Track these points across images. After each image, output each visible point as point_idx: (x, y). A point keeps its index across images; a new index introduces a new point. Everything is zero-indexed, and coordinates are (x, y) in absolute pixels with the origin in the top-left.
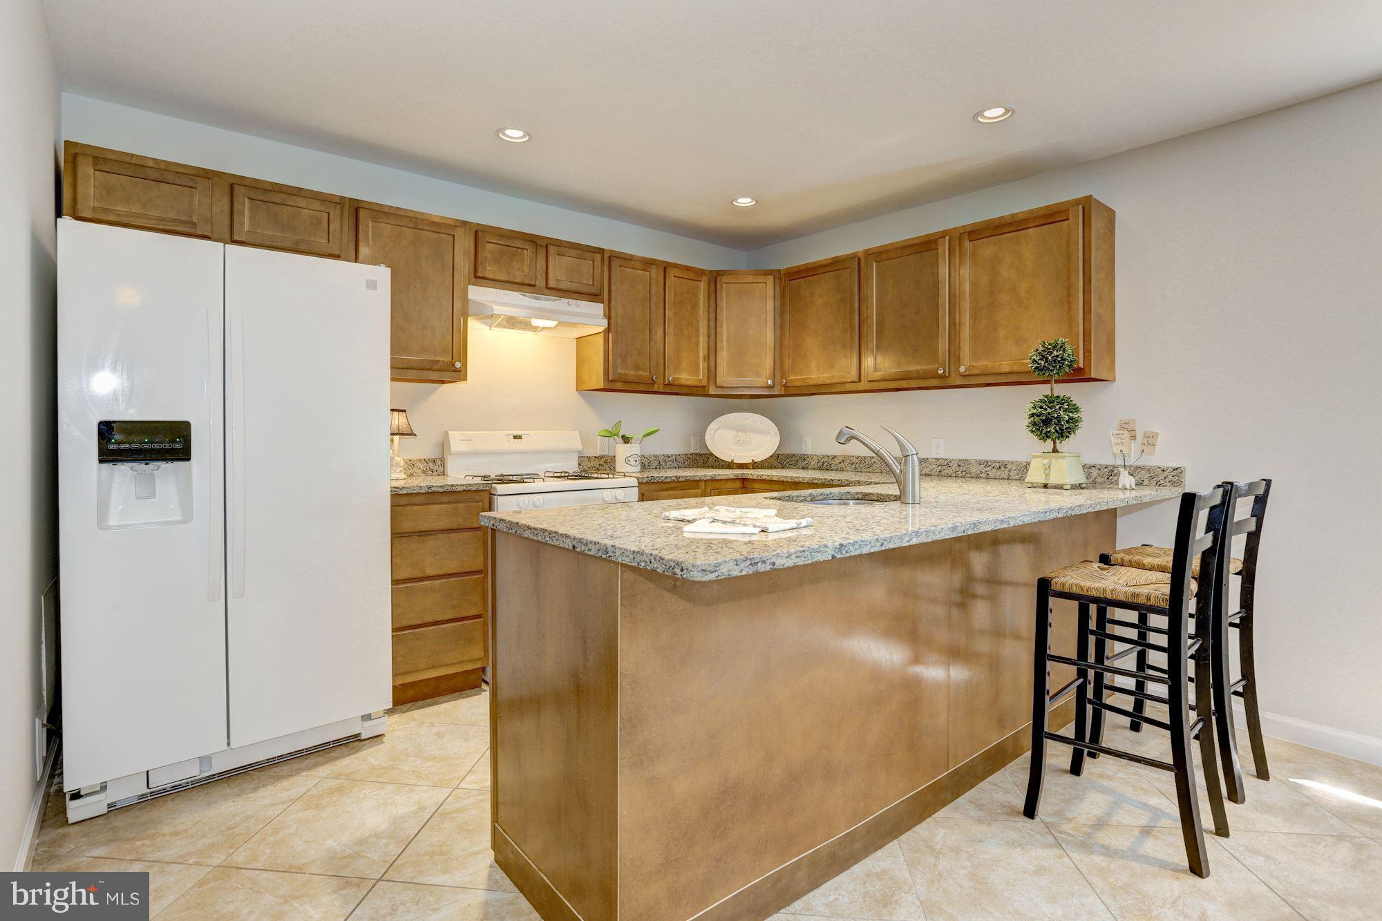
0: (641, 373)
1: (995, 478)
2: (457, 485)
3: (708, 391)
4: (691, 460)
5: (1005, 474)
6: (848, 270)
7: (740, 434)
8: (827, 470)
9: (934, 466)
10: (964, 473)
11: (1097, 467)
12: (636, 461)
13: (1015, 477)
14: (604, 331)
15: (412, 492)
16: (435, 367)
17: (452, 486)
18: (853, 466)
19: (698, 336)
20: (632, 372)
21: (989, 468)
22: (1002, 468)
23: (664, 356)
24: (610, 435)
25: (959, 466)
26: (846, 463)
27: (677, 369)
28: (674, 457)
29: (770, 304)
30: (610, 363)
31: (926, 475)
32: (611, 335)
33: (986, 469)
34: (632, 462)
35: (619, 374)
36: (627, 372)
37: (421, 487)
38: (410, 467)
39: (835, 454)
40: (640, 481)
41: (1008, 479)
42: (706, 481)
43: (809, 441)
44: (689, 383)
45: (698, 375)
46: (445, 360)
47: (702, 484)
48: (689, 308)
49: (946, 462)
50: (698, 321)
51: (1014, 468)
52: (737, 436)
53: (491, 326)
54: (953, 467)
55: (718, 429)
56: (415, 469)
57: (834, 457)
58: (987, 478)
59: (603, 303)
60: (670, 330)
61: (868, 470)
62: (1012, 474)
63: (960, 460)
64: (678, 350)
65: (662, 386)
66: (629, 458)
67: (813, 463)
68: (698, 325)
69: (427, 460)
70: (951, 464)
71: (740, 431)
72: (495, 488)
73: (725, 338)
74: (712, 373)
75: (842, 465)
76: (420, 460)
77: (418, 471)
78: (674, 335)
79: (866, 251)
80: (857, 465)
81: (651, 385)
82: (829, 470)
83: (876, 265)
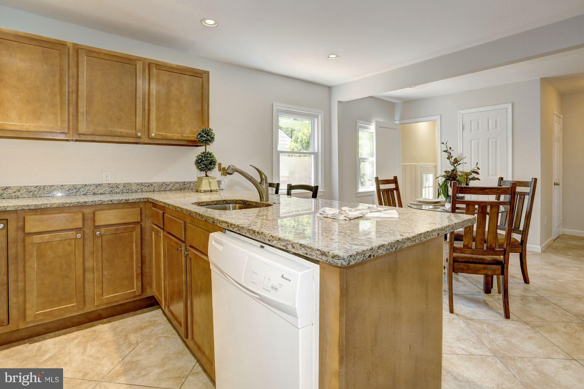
1: (146, 192)
5: (151, 189)
6: (58, 51)
9: (107, 188)
10: (128, 191)
11: (193, 182)
13: (157, 190)
18: (31, 194)
21: (143, 187)
22: (150, 186)
25: (124, 187)
26: (22, 192)
31: (101, 194)
33: (141, 187)
39: (8, 186)
41: (153, 191)
49: (115, 186)
51: (156, 186)
54: (121, 188)
58: (141, 192)
61: (48, 195)
62: (155, 188)
63: (125, 184)
70: (119, 186)
80: (36, 193)
83: (86, 58)
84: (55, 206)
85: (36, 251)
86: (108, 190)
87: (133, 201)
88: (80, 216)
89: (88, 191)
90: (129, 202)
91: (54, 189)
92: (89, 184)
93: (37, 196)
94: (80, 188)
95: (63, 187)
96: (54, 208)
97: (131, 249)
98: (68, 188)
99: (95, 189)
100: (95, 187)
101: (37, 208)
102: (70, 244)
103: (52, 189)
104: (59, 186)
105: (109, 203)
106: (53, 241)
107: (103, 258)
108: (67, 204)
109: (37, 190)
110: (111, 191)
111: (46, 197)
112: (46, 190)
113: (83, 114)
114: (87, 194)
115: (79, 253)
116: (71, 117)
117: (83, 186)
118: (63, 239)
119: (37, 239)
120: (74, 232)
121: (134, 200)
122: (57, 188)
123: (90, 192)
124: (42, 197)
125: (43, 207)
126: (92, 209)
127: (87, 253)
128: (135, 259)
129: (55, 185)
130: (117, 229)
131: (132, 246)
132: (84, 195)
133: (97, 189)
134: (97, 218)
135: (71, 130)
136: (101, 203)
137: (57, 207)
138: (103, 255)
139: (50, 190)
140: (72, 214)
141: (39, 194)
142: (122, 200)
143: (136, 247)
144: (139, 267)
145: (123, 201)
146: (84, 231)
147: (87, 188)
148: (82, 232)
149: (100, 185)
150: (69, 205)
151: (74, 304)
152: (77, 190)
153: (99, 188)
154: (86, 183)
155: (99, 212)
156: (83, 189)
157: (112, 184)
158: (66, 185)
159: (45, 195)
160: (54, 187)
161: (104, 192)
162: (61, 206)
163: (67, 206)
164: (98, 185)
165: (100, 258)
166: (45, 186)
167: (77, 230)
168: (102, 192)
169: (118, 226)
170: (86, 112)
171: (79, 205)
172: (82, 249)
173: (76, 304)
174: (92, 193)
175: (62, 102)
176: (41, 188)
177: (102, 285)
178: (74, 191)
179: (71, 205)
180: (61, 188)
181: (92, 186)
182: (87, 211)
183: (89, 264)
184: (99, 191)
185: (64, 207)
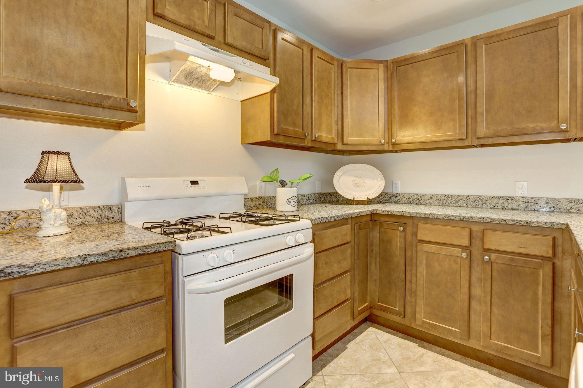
0: (297, 129)
2: (129, 249)
3: (337, 148)
4: (317, 198)
6: (456, 54)
7: (357, 179)
8: (417, 204)
9: (520, 203)
12: (295, 202)
14: (271, 92)
15: (54, 268)
16: (105, 103)
17: (121, 251)
18: (441, 202)
19: (331, 105)
20: (291, 128)
23: (312, 118)
24: (270, 180)
25: (547, 203)
26: (434, 199)
27: (319, 129)
28: (307, 196)
29: (382, 85)
30: (276, 119)
31: (512, 209)
32: (276, 95)
34: (292, 203)
35: (282, 128)
36: (288, 127)
37: (70, 258)
38: (81, 216)
39: (424, 193)
40: (313, 222)
42: (352, 218)
43: (399, 184)
44: (327, 140)
45: (332, 135)
46: (117, 97)
47: (350, 220)
48: (327, 83)
49: (533, 200)
50: (331, 93)
52: (355, 181)
53: (169, 81)
54: (541, 204)
55: (341, 176)
56: (88, 217)
57: (423, 195)
59: (270, 68)
60: (315, 98)
61: (455, 205)
63: (548, 199)
64: (320, 114)
65: (310, 141)
66: (290, 200)
67: (404, 199)
68: (332, 97)
69: (101, 207)
70: (539, 202)
71: (357, 177)
72: (179, 246)
73: (349, 108)
74: (341, 134)
75: (431, 201)
76: (94, 208)
77: (91, 219)
78: (318, 102)
79: (472, 38)
80: (445, 201)
81: (303, 140)
82: (418, 204)
83: (485, 47)
84: (441, 217)
85: (425, 259)
86: (522, 205)
87: (538, 225)
88: (466, 233)
89: (496, 205)
90: (532, 225)
91: (461, 199)
92: (497, 196)
93: (446, 205)
94: (487, 200)
95: (469, 197)
96: (440, 219)
97: (536, 294)
98: (474, 199)
99: (505, 203)
100: (504, 201)
101: (426, 217)
102: (455, 262)
103: (459, 199)
104: (466, 196)
105: (501, 223)
106: (440, 254)
107: (493, 292)
108: (453, 217)
109: (446, 198)
110: (527, 207)
111: (453, 206)
112: (453, 200)
113: (482, 114)
114: (495, 207)
115: (464, 275)
116: (470, 120)
117: (491, 198)
118: (449, 254)
119: (426, 247)
120: (460, 249)
121: (540, 224)
122: (463, 198)
123: (498, 205)
124: (449, 206)
125: (431, 216)
126: (482, 227)
127: (474, 279)
128: (540, 311)
129: (461, 195)
130: (513, 260)
131: (537, 289)
132: (491, 208)
133: (507, 203)
134: (486, 239)
135: (470, 135)
136: (491, 221)
137: (443, 219)
138: (493, 287)
139: (457, 199)
140: (459, 229)
141: (447, 203)
142: (521, 221)
143: (543, 293)
144: (547, 325)
145: (523, 223)
146: (471, 251)
147: (495, 201)
148: (468, 252)
149: (511, 198)
150: (454, 218)
151: (458, 330)
152: (483, 202)
153: (510, 201)
154: (494, 195)
155: (490, 232)
156: (490, 201)
157: (528, 198)
158: (472, 196)
159: (452, 205)
160: (460, 197)
161: (516, 208)
162: (447, 218)
163: (452, 219)
164: (508, 199)
165: (489, 290)
166: (453, 195)
167: (464, 248)
168: (514, 207)
169: (515, 255)
170: (486, 112)
171: (465, 220)
172: (468, 272)
173: (459, 331)
174: (501, 207)
175: (460, 106)
176: (449, 197)
177: (489, 324)
178: (480, 203)
179: (457, 218)
180: (467, 198)
181: (501, 199)
182: (476, 228)
183: (477, 291)
184: (509, 205)
185: (450, 219)
